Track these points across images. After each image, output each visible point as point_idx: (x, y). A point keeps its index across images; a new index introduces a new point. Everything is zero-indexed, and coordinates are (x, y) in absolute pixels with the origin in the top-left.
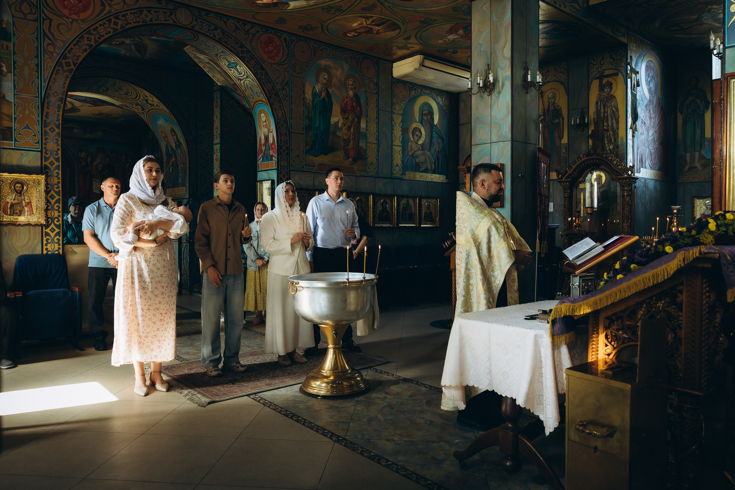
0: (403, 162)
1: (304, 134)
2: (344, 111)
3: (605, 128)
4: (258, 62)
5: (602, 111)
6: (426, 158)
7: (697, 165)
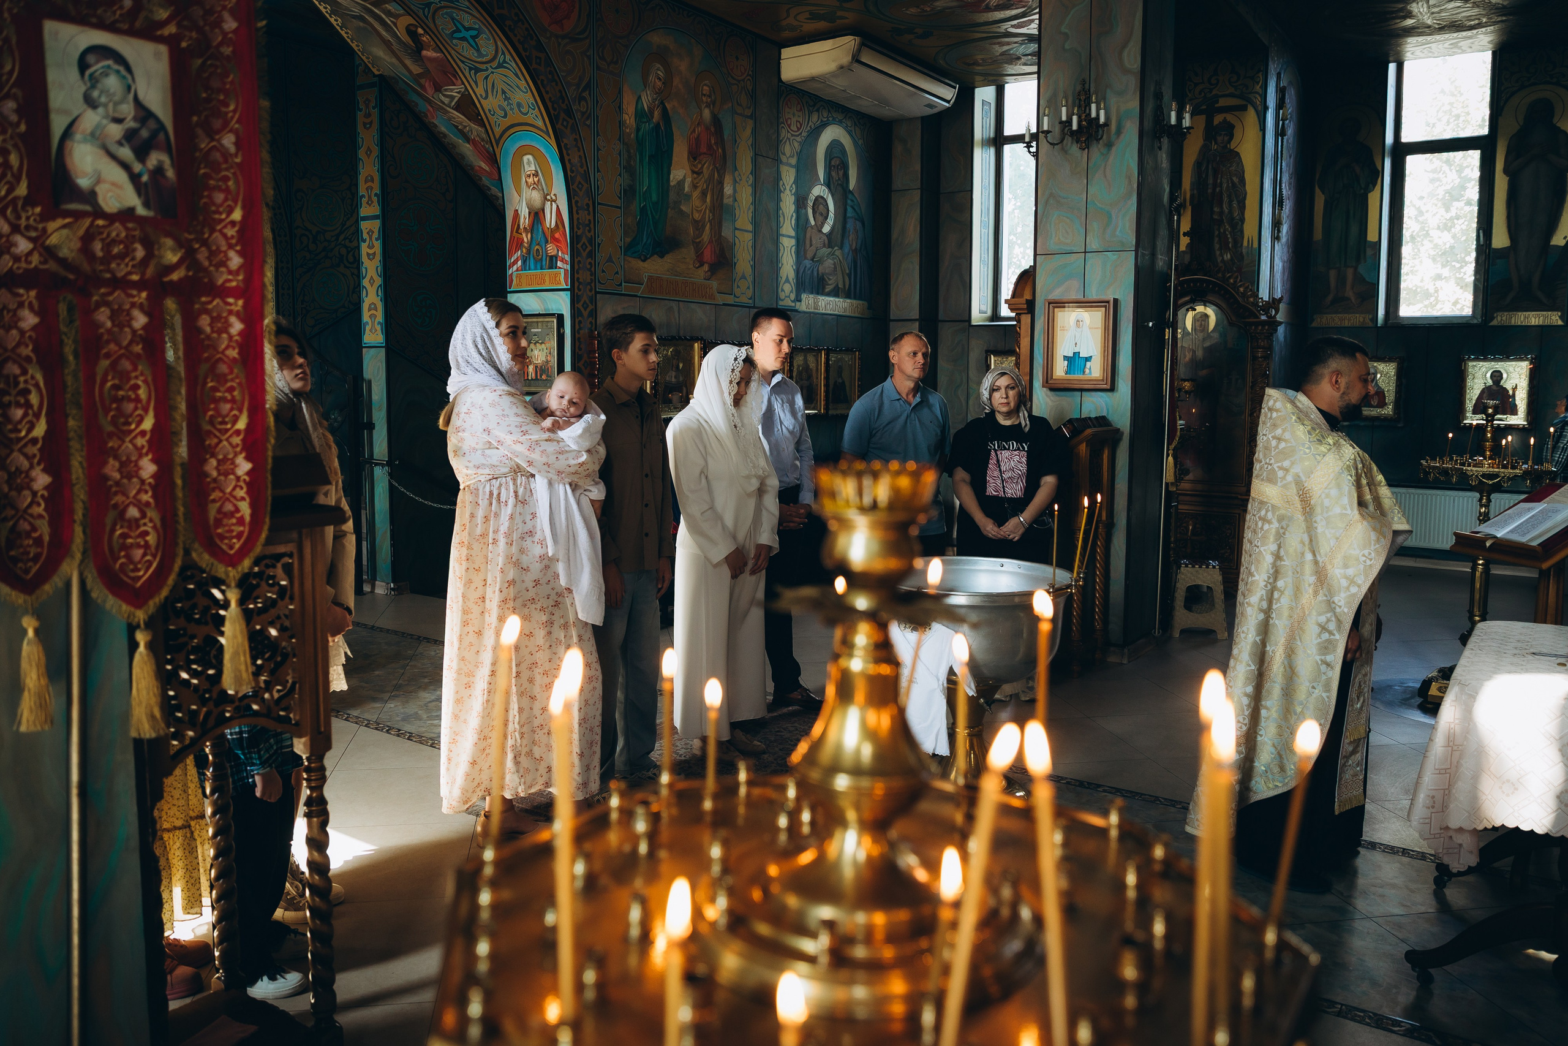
0: (797, 272)
1: (620, 208)
2: (694, 155)
3: (1215, 217)
4: (531, 32)
5: (1211, 181)
6: (834, 264)
7: (1349, 293)
